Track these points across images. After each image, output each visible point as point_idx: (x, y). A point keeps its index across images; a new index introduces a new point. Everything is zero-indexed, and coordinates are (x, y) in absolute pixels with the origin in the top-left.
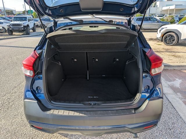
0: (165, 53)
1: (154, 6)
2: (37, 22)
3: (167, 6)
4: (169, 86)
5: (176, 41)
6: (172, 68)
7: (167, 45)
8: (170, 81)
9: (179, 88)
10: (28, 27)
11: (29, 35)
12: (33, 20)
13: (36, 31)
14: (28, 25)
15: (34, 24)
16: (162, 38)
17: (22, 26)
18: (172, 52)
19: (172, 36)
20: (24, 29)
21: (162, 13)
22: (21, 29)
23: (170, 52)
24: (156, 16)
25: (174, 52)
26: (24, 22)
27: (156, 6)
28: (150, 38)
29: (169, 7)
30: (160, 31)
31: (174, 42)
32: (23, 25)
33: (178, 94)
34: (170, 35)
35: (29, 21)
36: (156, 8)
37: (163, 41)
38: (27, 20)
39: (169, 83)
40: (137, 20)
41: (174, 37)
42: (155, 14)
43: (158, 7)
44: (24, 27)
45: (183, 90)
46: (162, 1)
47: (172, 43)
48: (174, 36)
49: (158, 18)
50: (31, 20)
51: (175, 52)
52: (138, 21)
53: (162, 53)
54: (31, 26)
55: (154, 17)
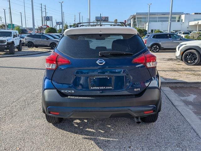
0: (183, 72)
1: (179, 21)
2: (23, 39)
3: (195, 20)
4: (182, 100)
5: (198, 60)
6: (189, 86)
7: (188, 65)
8: (184, 96)
9: (192, 101)
10: (13, 45)
11: (13, 55)
12: (18, 36)
13: (22, 50)
14: (13, 42)
15: (21, 41)
16: (181, 56)
17: (6, 43)
18: (191, 71)
19: (193, 54)
20: (7, 47)
21: (190, 29)
22: (4, 47)
23: (189, 71)
24: (180, 33)
25: (193, 71)
26: (8, 38)
27: (181, 21)
28: (170, 58)
29: (198, 21)
30: (179, 48)
31: (196, 61)
32: (7, 41)
33: (190, 106)
34: (191, 52)
35: (14, 37)
36: (180, 22)
37: (183, 60)
38: (11, 36)
39: (183, 98)
40: (154, 37)
41: (196, 56)
42: (180, 31)
43: (183, 21)
44: (8, 44)
45: (196, 103)
46: (188, 14)
47: (194, 62)
48: (195, 54)
49: (183, 36)
50: (17, 36)
51: (195, 71)
52: (156, 38)
53: (180, 72)
54: (17, 43)
55: (179, 34)
